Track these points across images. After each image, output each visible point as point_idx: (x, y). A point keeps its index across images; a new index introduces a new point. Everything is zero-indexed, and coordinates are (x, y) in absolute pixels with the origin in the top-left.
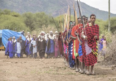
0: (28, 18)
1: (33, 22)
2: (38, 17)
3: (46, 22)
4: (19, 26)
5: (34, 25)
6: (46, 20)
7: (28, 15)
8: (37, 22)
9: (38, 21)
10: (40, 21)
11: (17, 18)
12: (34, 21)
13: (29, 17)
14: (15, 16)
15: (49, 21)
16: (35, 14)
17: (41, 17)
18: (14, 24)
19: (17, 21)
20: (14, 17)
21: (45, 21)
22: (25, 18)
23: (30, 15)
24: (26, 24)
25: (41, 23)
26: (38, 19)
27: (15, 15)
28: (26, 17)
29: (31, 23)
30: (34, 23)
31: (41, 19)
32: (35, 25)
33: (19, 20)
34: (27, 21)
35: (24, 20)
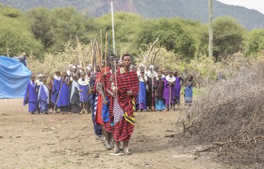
0: (38, 21)
1: (49, 29)
2: (61, 17)
3: (78, 29)
4: (19, 37)
5: (52, 35)
6: (77, 25)
7: (39, 14)
8: (59, 30)
9: (60, 27)
10: (64, 27)
11: (15, 21)
12: (52, 27)
13: (40, 19)
14: (12, 16)
15: (83, 27)
16: (53, 10)
17: (68, 18)
18: (9, 33)
19: (14, 26)
20: (9, 18)
21: (75, 27)
22: (33, 20)
23: (43, 13)
24: (35, 34)
25: (66, 31)
26: (60, 22)
27: (11, 13)
28: (35, 17)
29: (45, 31)
30: (52, 31)
31: (67, 23)
32: (54, 35)
33: (19, 24)
34: (37, 27)
35: (30, 25)
